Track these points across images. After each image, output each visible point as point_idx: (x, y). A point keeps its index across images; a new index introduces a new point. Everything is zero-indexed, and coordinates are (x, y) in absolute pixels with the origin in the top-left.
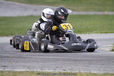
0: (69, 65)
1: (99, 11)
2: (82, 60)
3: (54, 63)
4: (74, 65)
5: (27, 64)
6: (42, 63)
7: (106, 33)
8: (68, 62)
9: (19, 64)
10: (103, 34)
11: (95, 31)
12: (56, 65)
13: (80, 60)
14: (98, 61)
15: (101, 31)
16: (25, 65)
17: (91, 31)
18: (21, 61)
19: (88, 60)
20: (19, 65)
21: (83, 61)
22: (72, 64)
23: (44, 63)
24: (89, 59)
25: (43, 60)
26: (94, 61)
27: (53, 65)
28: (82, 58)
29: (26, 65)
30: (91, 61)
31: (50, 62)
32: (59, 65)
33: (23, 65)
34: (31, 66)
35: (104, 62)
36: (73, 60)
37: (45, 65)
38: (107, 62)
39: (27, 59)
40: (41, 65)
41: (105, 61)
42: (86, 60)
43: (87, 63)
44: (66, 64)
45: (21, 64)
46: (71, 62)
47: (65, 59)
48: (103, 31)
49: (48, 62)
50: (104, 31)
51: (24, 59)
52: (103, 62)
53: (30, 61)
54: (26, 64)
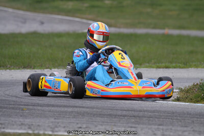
0: (100, 123)
1: (154, 28)
2: (124, 116)
3: (75, 119)
4: (110, 124)
5: (28, 121)
6: (53, 120)
7: (167, 67)
8: (99, 119)
9: (13, 119)
10: (161, 69)
11: (148, 64)
12: (77, 123)
13: (121, 116)
14: (152, 118)
15: (158, 65)
16: (23, 123)
17: (141, 64)
18: (16, 115)
19: (134, 116)
20: (12, 121)
21: (126, 118)
22: (107, 122)
23: (57, 119)
24: (136, 114)
25: (56, 113)
26: (145, 117)
27: (74, 123)
28: (124, 113)
29: (26, 123)
30: (139, 117)
31: (67, 118)
32: (83, 123)
33: (20, 121)
34: (34, 124)
35: (163, 121)
36: (109, 115)
37: (60, 124)
38: (168, 120)
39: (27, 112)
40: (52, 122)
41: (164, 118)
42: (130, 116)
43: (133, 120)
44: (95, 122)
45: (16, 119)
46: (106, 119)
47: (95, 113)
48: (160, 65)
49: (64, 117)
50: (164, 65)
51: (21, 111)
52: (161, 119)
53: (31, 115)
54: (26, 120)
